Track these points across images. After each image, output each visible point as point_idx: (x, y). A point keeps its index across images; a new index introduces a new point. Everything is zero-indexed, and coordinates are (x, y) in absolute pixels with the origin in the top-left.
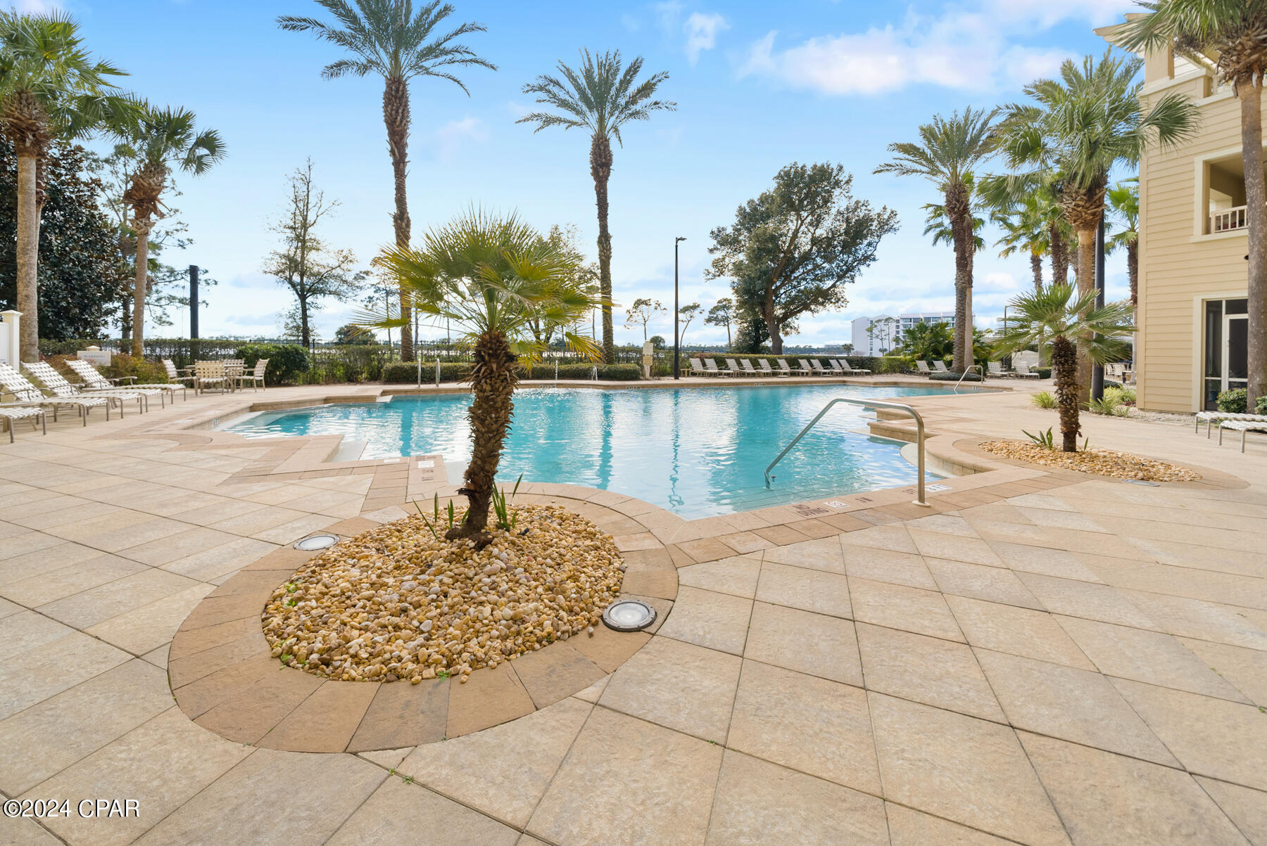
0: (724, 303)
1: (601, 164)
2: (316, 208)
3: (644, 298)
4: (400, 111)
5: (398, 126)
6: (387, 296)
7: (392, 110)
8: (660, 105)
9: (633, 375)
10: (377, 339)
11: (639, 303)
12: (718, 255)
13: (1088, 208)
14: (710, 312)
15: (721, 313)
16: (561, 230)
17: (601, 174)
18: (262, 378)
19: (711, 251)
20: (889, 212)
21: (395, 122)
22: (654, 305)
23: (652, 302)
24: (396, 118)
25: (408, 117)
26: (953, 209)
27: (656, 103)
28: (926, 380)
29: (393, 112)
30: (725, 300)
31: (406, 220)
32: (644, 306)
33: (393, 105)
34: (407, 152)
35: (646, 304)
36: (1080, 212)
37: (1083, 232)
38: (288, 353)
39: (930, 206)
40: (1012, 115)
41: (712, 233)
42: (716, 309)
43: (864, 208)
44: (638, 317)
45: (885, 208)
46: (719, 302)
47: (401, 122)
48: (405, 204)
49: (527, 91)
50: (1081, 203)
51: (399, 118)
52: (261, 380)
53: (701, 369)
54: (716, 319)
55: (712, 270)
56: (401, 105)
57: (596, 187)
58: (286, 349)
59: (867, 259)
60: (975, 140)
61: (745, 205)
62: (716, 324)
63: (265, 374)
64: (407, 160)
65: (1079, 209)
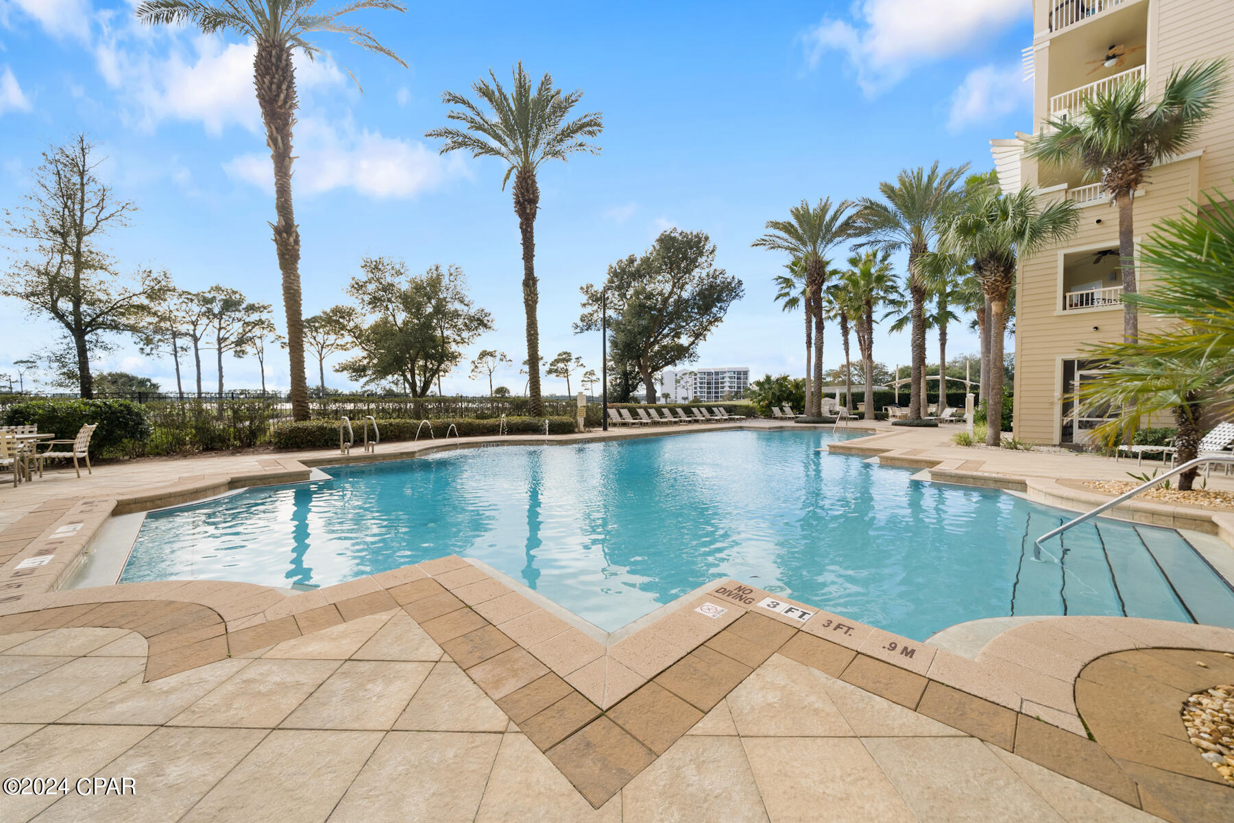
0: (564, 356)
1: (527, 202)
2: (96, 210)
3: (489, 350)
4: (284, 87)
5: (280, 107)
6: (174, 338)
7: (271, 83)
8: (584, 147)
9: (567, 428)
10: (162, 390)
11: (484, 354)
12: (589, 310)
13: (1004, 283)
14: (551, 365)
15: (561, 365)
16: (444, 270)
17: (528, 211)
18: (86, 454)
19: (584, 305)
20: (736, 281)
21: (276, 101)
22: (499, 357)
23: (497, 354)
24: (278, 95)
25: (293, 98)
26: (814, 281)
27: (581, 145)
28: (792, 424)
29: (274, 87)
30: (565, 353)
31: (294, 235)
32: (489, 358)
33: (273, 77)
34: (291, 144)
35: (492, 355)
36: (998, 286)
37: (997, 303)
38: (113, 413)
39: (780, 278)
40: (866, 208)
41: (582, 288)
42: (557, 361)
43: (721, 276)
44: (483, 368)
45: (733, 278)
46: (559, 355)
47: (285, 102)
48: (291, 213)
49: (449, 100)
50: (999, 279)
51: (282, 96)
52: (84, 458)
53: (619, 420)
54: (556, 371)
55: (580, 324)
56: (284, 78)
57: (522, 224)
58: (110, 407)
59: (718, 319)
60: (829, 225)
61: (614, 265)
62: (557, 376)
63: (90, 446)
64: (292, 155)
65: (997, 284)
